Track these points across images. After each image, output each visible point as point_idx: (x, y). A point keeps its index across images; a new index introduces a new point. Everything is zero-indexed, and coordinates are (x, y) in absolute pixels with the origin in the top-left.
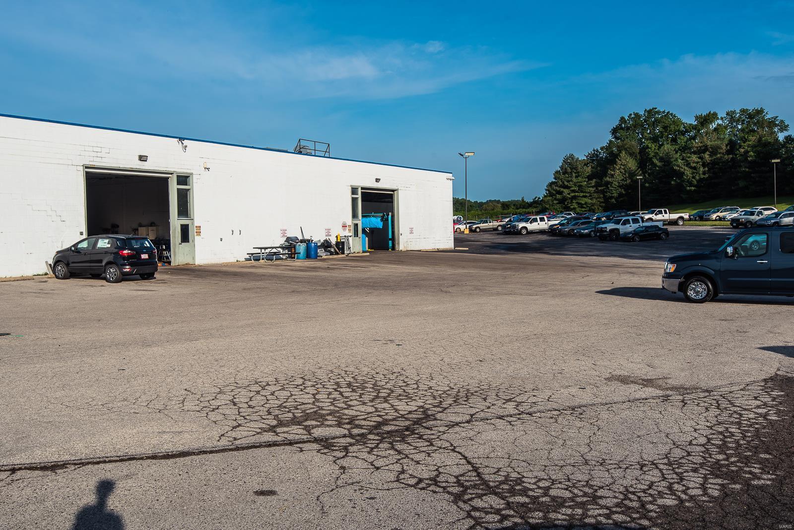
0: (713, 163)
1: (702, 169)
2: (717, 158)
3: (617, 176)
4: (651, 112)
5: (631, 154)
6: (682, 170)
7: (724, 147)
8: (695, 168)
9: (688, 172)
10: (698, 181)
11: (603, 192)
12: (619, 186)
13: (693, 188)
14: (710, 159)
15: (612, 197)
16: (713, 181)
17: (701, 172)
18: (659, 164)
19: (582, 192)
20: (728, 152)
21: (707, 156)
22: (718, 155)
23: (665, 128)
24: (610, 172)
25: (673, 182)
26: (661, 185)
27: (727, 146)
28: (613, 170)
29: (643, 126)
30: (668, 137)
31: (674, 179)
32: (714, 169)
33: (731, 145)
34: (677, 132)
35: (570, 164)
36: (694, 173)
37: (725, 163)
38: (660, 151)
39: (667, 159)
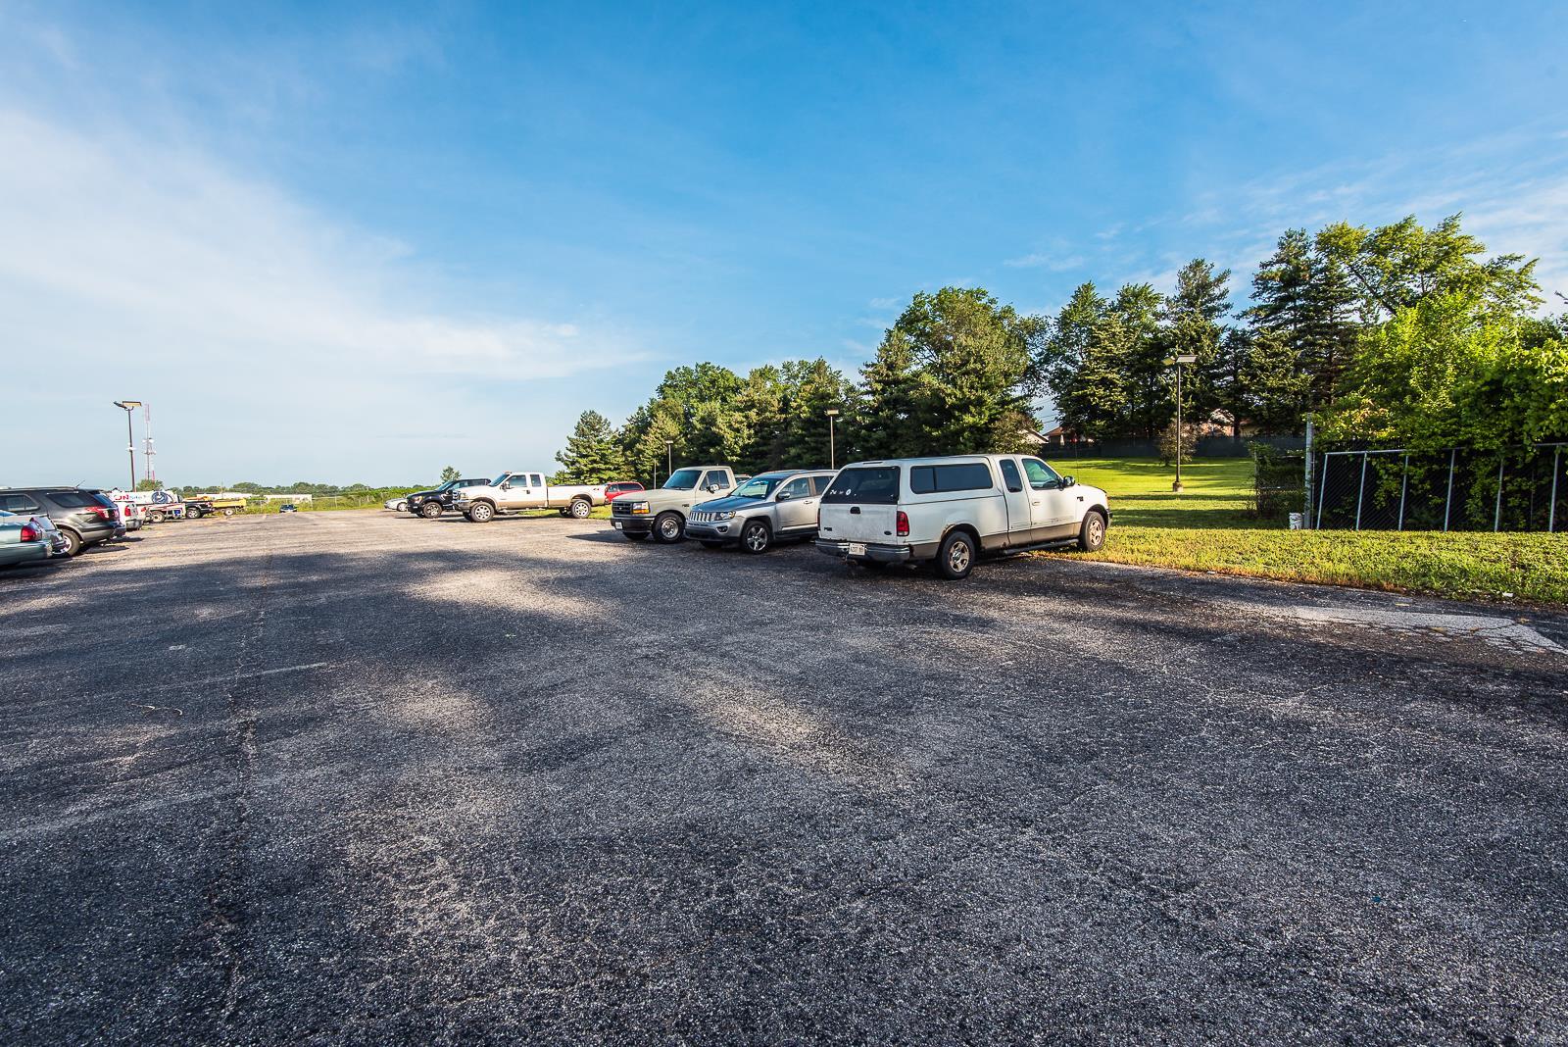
0: (762, 425)
1: (746, 432)
2: (766, 418)
3: (651, 445)
4: (703, 368)
5: (674, 417)
6: (722, 432)
7: (776, 403)
8: (738, 430)
9: (729, 436)
10: (742, 448)
11: (634, 464)
12: (653, 457)
13: (735, 458)
14: (757, 418)
15: (644, 471)
17: (745, 436)
18: (699, 426)
19: (606, 463)
20: (782, 411)
21: (753, 413)
22: (768, 414)
23: (713, 382)
24: (643, 437)
25: (712, 450)
26: (701, 455)
27: (779, 402)
28: (647, 434)
29: (695, 384)
30: (719, 393)
31: (713, 445)
32: (761, 431)
33: (785, 401)
34: (727, 389)
35: (590, 425)
36: (737, 436)
37: (775, 424)
38: (702, 409)
39: (709, 421)
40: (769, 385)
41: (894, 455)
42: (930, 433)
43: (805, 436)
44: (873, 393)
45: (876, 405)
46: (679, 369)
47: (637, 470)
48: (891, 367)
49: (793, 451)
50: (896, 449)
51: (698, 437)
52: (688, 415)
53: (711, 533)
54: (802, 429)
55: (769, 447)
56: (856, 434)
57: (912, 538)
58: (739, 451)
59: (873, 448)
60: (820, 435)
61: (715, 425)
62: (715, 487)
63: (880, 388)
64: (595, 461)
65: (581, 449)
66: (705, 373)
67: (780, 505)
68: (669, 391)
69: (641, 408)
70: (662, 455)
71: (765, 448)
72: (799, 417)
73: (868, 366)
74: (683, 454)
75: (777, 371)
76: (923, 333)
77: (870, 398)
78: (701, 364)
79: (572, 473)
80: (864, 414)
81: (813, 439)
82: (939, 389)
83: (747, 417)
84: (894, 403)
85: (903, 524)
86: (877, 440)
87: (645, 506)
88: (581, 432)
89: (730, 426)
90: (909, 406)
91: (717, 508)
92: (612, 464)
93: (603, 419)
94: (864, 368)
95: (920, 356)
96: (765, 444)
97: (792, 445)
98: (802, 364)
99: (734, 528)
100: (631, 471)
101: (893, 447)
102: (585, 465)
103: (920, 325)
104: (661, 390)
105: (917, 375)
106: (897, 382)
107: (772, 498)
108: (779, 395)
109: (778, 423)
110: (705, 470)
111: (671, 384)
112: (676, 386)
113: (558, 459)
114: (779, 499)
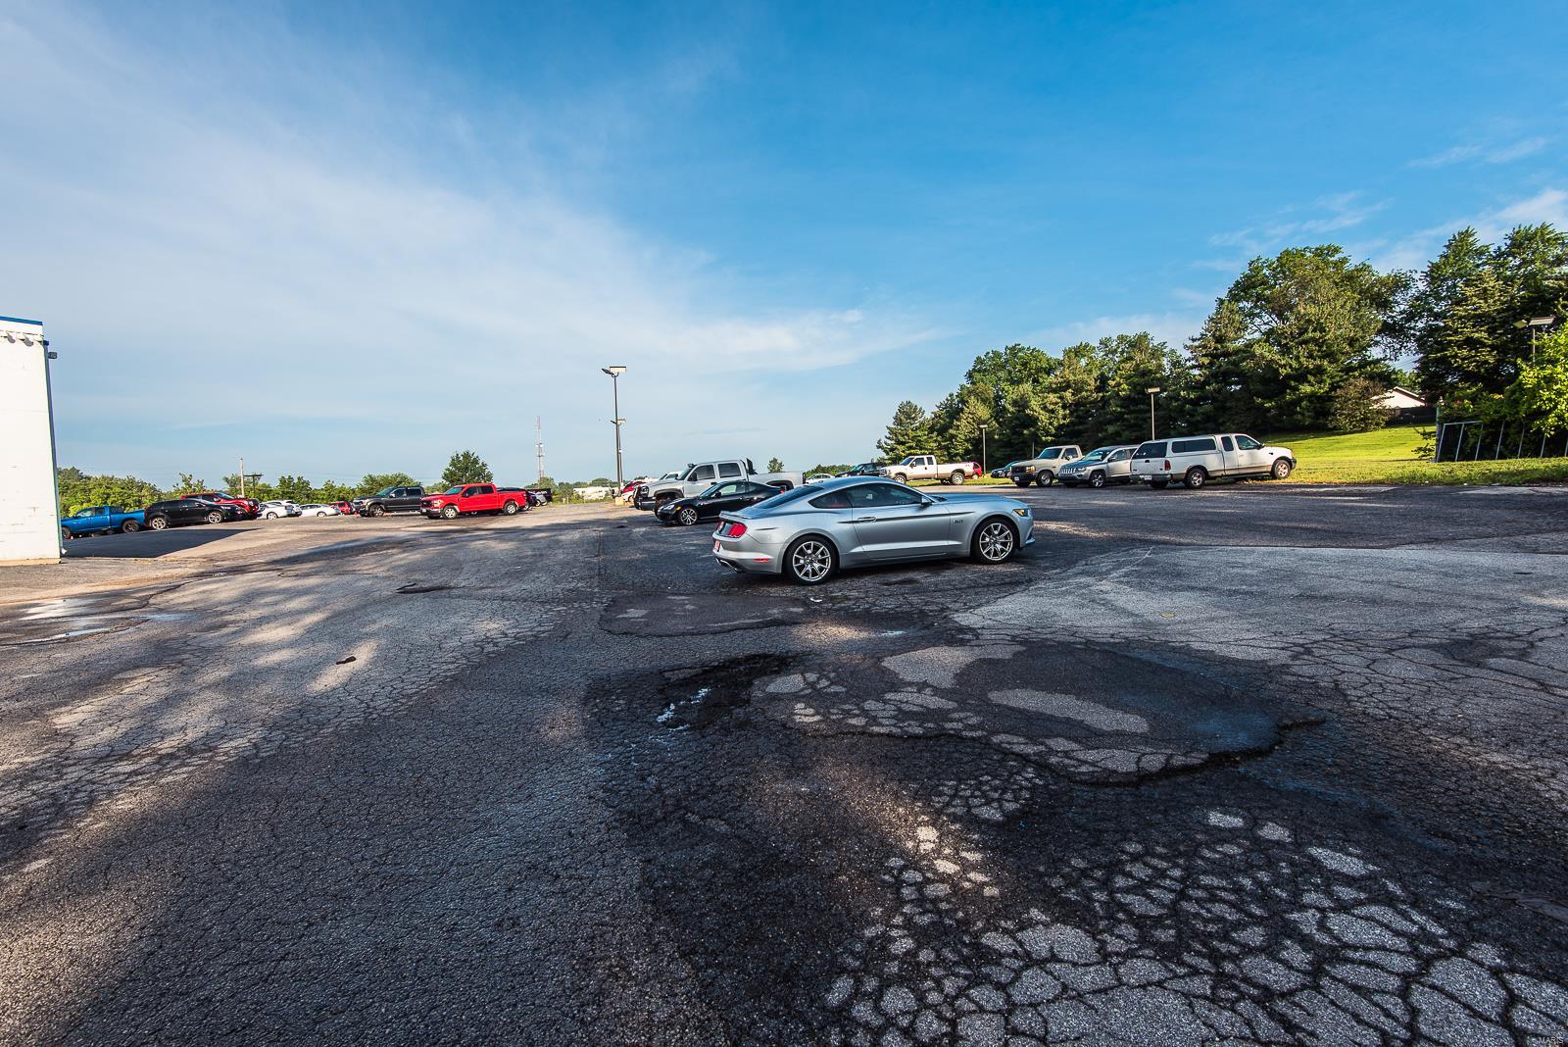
0: (1077, 404)
1: (1061, 412)
2: (1081, 398)
3: (963, 429)
4: (1014, 351)
5: (984, 401)
6: (1036, 414)
7: (1092, 382)
8: (1052, 411)
9: (1043, 417)
10: (1057, 429)
11: (947, 448)
12: (967, 441)
13: (1050, 438)
14: (1073, 398)
16: (1076, 426)
17: (1060, 416)
18: (1011, 409)
19: (921, 449)
20: (1098, 389)
21: (1068, 394)
22: (1084, 393)
23: (1024, 365)
24: (955, 422)
25: (1025, 432)
26: (1014, 437)
27: (1096, 380)
28: (958, 420)
29: (1004, 367)
30: (1029, 376)
31: (1027, 427)
32: (1076, 411)
33: (1103, 380)
34: (1039, 370)
35: (907, 413)
36: (1051, 418)
37: (1091, 402)
38: (1012, 393)
39: (1022, 404)
40: (1083, 362)
43: (1124, 413)
44: (1200, 367)
45: (1202, 379)
46: (988, 353)
47: (949, 454)
48: (1220, 340)
49: (1111, 429)
51: (1011, 420)
52: (998, 398)
54: (1121, 407)
55: (1085, 426)
56: (1181, 411)
58: (1053, 431)
60: (1140, 411)
61: (1028, 407)
63: (1206, 361)
64: (911, 448)
65: (900, 437)
66: (1015, 355)
68: (977, 376)
69: (951, 395)
70: (974, 438)
71: (1081, 427)
72: (1118, 395)
73: (1194, 340)
74: (996, 437)
75: (1094, 348)
76: (1259, 298)
77: (1196, 372)
78: (1010, 346)
79: (889, 459)
80: (1189, 387)
81: (1133, 416)
82: (1271, 360)
83: (1061, 398)
84: (1223, 377)
86: (1203, 414)
88: (898, 421)
89: (1045, 408)
90: (1244, 378)
92: (927, 449)
93: (919, 408)
94: (1190, 343)
95: (1257, 321)
96: (1081, 423)
97: (1110, 422)
98: (1121, 338)
100: (944, 456)
102: (903, 452)
103: (1258, 290)
104: (970, 375)
105: (1249, 345)
106: (1226, 354)
108: (1096, 373)
109: (1095, 402)
111: (980, 370)
112: (985, 370)
113: (879, 447)
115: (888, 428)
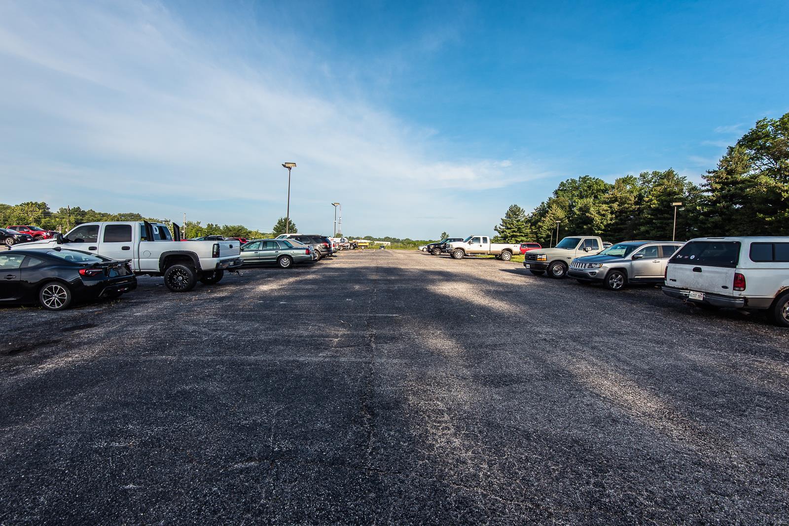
0: (621, 212)
1: (610, 216)
2: (624, 208)
3: (547, 223)
4: (584, 179)
5: (562, 207)
6: (593, 216)
7: (633, 199)
8: (604, 215)
9: (597, 219)
10: (605, 226)
11: (536, 233)
12: (548, 230)
13: (600, 232)
14: (618, 208)
15: (542, 237)
16: (619, 226)
17: (608, 218)
18: (578, 213)
19: (520, 233)
20: (636, 203)
21: (615, 206)
22: (626, 205)
23: (589, 187)
24: (543, 219)
25: (585, 227)
26: (577, 229)
27: (635, 198)
28: (545, 217)
29: (578, 189)
30: (592, 193)
31: (586, 224)
32: (620, 216)
33: (640, 198)
34: (598, 191)
35: (514, 212)
36: (603, 219)
37: (631, 211)
38: (580, 203)
39: (585, 209)
40: (628, 187)
41: (727, 234)
42: (764, 219)
43: (653, 219)
44: (713, 191)
45: (715, 199)
46: (568, 180)
47: (537, 237)
48: (730, 172)
49: (643, 229)
50: (729, 230)
51: (577, 219)
52: (571, 206)
53: (585, 275)
54: (651, 215)
55: (625, 226)
56: (695, 219)
57: (748, 293)
58: (603, 228)
59: (708, 227)
60: (665, 219)
61: (589, 212)
62: (589, 248)
63: (718, 186)
64: (514, 231)
65: (508, 225)
66: (585, 182)
67: (635, 262)
68: (560, 193)
69: (543, 203)
70: (553, 229)
71: (622, 226)
72: (650, 207)
73: (709, 172)
74: (566, 229)
75: (636, 179)
76: (763, 147)
77: (710, 194)
78: (582, 176)
79: (502, 237)
80: (702, 205)
81: (659, 221)
82: (776, 187)
83: (611, 207)
84: (731, 198)
85: (740, 282)
86: (713, 222)
87: (544, 257)
88: (508, 216)
89: (599, 213)
90: (746, 200)
91: (591, 261)
92: (524, 233)
93: (521, 209)
94: (707, 174)
95: (758, 163)
96: (622, 224)
97: (642, 224)
98: (655, 174)
99: (601, 273)
100: (534, 237)
101: (727, 228)
102: (509, 233)
103: (761, 142)
104: (556, 193)
105: (754, 177)
106: (735, 183)
107: (629, 257)
108: (636, 193)
109: (634, 211)
110: (583, 238)
111: (562, 189)
112: (566, 190)
113: (495, 230)
114: (634, 258)
115: (502, 219)
